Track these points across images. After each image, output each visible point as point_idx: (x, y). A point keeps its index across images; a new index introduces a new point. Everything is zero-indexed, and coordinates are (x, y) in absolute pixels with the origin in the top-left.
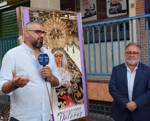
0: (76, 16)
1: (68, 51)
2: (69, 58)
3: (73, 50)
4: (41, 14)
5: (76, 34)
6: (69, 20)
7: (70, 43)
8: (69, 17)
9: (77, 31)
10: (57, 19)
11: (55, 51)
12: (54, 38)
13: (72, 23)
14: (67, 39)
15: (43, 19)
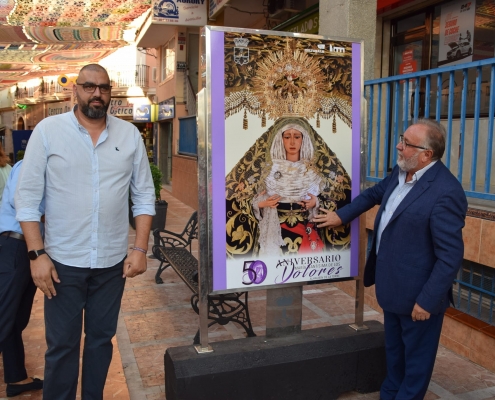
0: (348, 49)
1: (318, 125)
2: (320, 142)
3: (334, 124)
4: (254, 41)
5: (345, 90)
6: (328, 57)
7: (327, 108)
8: (328, 49)
9: (348, 83)
10: (297, 53)
11: (283, 126)
12: (284, 95)
13: (335, 62)
14: (318, 100)
15: (259, 53)
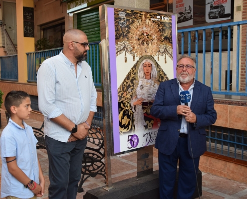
0: (170, 18)
1: (158, 60)
2: (160, 68)
3: (165, 59)
4: (128, 13)
5: (169, 40)
6: (162, 23)
7: (162, 50)
9: (171, 37)
10: (148, 20)
11: (143, 60)
12: (143, 44)
13: (165, 26)
14: (158, 46)
15: (131, 20)
